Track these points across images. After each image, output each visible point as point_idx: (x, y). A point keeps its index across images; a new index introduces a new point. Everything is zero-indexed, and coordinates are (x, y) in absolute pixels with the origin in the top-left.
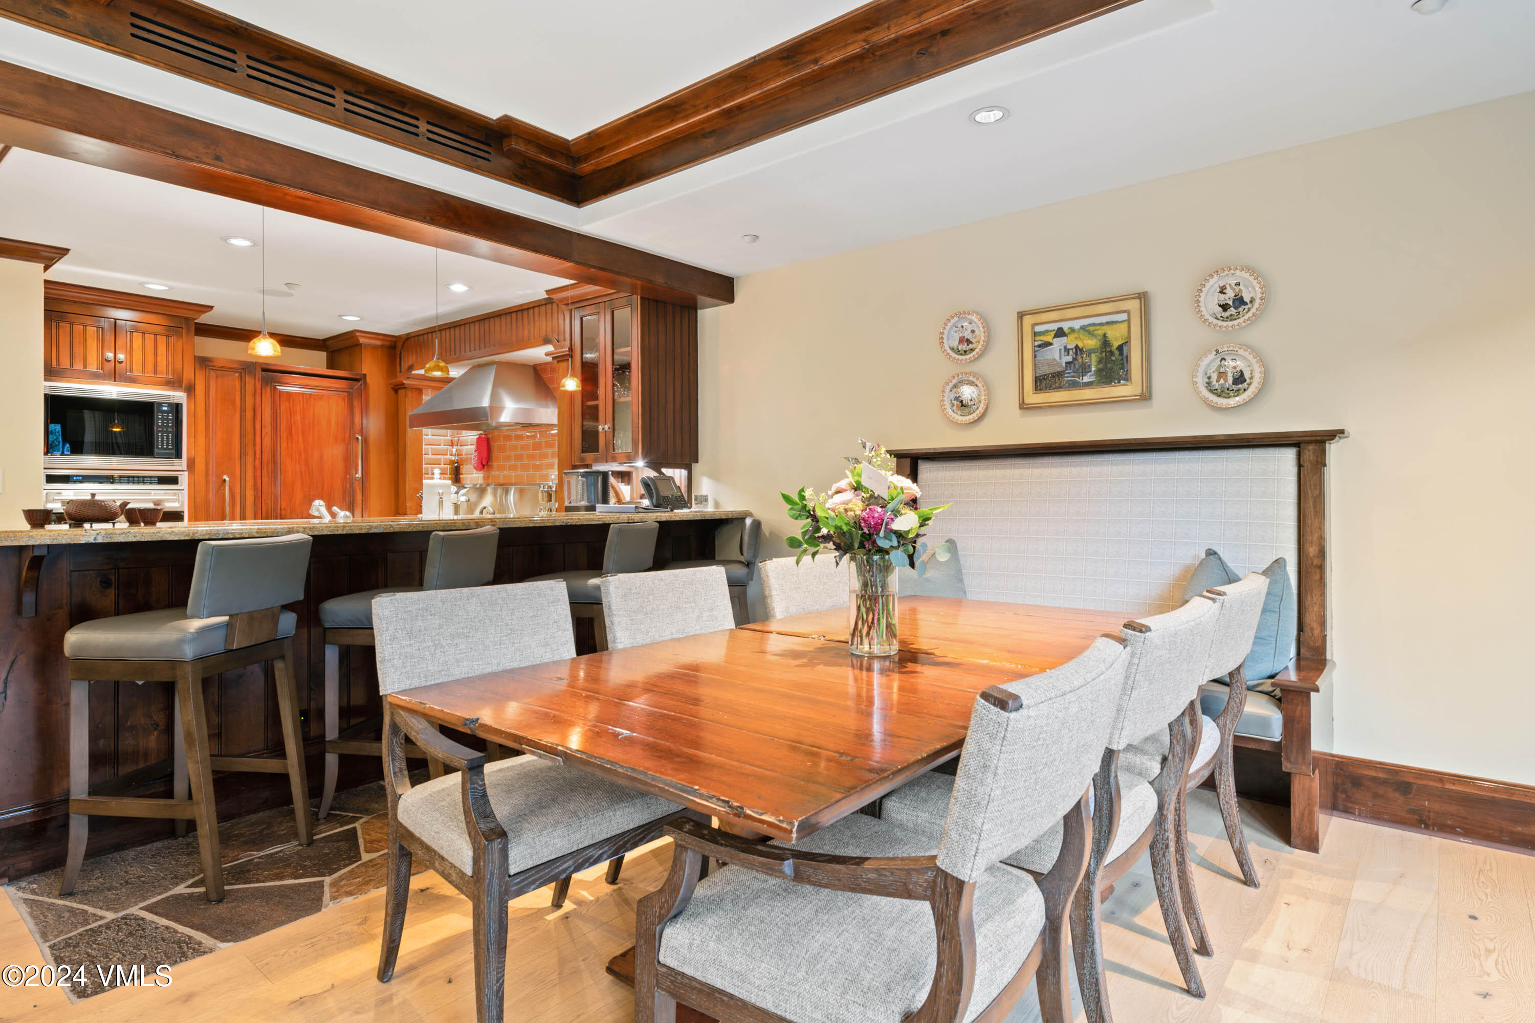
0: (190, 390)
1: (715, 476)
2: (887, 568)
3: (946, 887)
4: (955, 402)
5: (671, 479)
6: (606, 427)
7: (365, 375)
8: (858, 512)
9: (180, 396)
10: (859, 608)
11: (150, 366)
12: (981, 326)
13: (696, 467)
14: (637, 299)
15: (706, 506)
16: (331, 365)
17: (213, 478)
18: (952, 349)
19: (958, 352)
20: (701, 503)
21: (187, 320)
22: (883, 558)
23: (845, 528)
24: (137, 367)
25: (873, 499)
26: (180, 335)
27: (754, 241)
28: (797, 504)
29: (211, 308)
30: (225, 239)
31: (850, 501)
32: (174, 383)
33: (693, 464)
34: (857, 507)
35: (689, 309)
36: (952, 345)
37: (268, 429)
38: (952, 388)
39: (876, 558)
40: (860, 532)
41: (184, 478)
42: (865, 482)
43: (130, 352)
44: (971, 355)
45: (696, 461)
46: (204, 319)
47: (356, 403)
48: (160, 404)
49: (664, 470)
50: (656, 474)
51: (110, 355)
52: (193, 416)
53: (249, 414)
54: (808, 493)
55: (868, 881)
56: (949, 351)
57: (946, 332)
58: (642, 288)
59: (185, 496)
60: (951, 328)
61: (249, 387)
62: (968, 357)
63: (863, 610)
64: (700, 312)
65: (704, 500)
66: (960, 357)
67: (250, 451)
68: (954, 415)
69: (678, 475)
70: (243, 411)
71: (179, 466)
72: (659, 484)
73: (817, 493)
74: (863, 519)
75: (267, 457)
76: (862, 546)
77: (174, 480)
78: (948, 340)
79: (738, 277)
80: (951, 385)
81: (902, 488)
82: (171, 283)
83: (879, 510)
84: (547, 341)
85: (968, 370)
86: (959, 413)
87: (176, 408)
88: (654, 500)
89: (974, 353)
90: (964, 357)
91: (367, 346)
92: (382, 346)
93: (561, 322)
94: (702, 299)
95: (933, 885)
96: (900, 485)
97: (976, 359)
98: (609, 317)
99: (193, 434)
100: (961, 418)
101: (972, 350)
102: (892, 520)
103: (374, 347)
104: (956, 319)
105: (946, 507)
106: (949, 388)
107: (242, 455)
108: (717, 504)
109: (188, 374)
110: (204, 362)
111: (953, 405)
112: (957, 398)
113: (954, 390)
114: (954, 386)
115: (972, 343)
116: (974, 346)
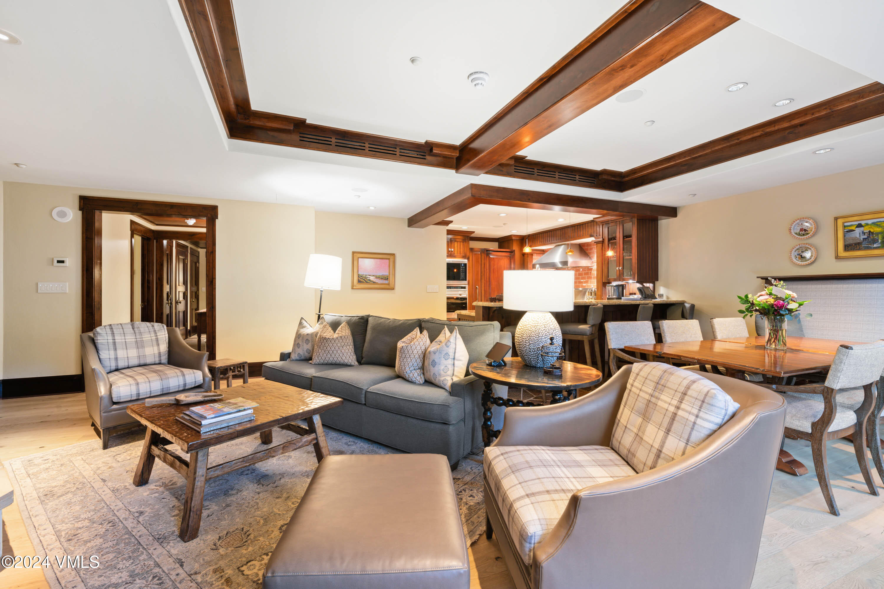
0: (468, 259)
1: (667, 286)
2: (782, 321)
3: (828, 391)
4: (798, 256)
5: (648, 288)
6: (620, 268)
7: (514, 250)
8: (772, 302)
9: (466, 261)
10: (770, 334)
11: (459, 252)
12: (813, 224)
13: (657, 283)
14: (635, 220)
15: (663, 298)
16: (500, 247)
17: (474, 287)
18: (796, 234)
19: (799, 235)
20: (661, 297)
21: (468, 236)
22: (781, 318)
23: (766, 307)
24: (456, 253)
25: (777, 298)
26: (466, 241)
27: (694, 196)
28: (744, 299)
29: (474, 232)
30: (499, 215)
31: (768, 299)
32: (464, 257)
33: (656, 282)
34: (771, 301)
35: (655, 221)
36: (796, 232)
37: (488, 271)
38: (796, 250)
39: (778, 317)
40: (773, 309)
41: (467, 286)
42: (773, 292)
43: (454, 248)
44: (807, 236)
45: (657, 280)
46: (473, 235)
47: (512, 261)
48: (462, 264)
49: (645, 284)
50: (641, 286)
51: (450, 249)
52: (469, 267)
53: (483, 266)
54: (750, 296)
55: (801, 390)
56: (794, 234)
57: (792, 227)
58: (637, 216)
59: (467, 293)
60: (796, 225)
61: (483, 257)
62: (805, 237)
63: (772, 334)
64: (659, 221)
65: (661, 296)
66: (801, 237)
67: (483, 278)
68: (797, 261)
69: (650, 285)
70: (481, 265)
71: (466, 282)
72: (645, 289)
73: (753, 296)
74: (775, 305)
75: (488, 279)
76: (773, 313)
77: (464, 288)
78: (794, 229)
79: (679, 207)
80: (795, 249)
81: (790, 295)
82: (469, 226)
83: (782, 302)
84: (591, 236)
85: (805, 242)
86: (800, 260)
87: (465, 265)
88: (644, 296)
89: (809, 235)
90: (803, 237)
91: (514, 239)
92: (519, 239)
93: (598, 229)
94: (659, 217)
95: (823, 391)
96: (789, 294)
97: (809, 238)
98: (621, 227)
99: (469, 273)
100: (801, 263)
101: (808, 234)
102: (787, 305)
103: (517, 240)
104: (798, 221)
105: (810, 301)
106: (794, 250)
107: (481, 279)
108: (668, 298)
109: (468, 254)
110: (472, 250)
111: (797, 257)
112: (799, 255)
113: (798, 251)
114: (797, 249)
115: (808, 231)
116: (809, 232)
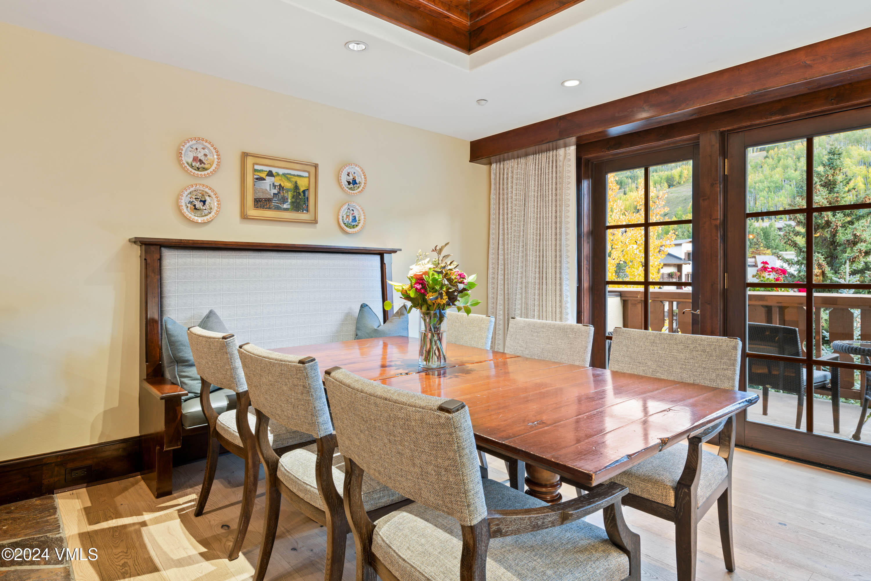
4: (189, 205)
18: (188, 164)
19: (193, 167)
36: (188, 160)
38: (188, 194)
44: (204, 173)
56: (185, 164)
62: (200, 173)
66: (195, 172)
68: (188, 215)
78: (185, 155)
80: (186, 192)
85: (202, 183)
90: (198, 172)
100: (193, 217)
101: (205, 169)
106: (184, 194)
111: (187, 207)
112: (191, 202)
113: (190, 196)
114: (190, 193)
115: (204, 164)
116: (206, 166)
